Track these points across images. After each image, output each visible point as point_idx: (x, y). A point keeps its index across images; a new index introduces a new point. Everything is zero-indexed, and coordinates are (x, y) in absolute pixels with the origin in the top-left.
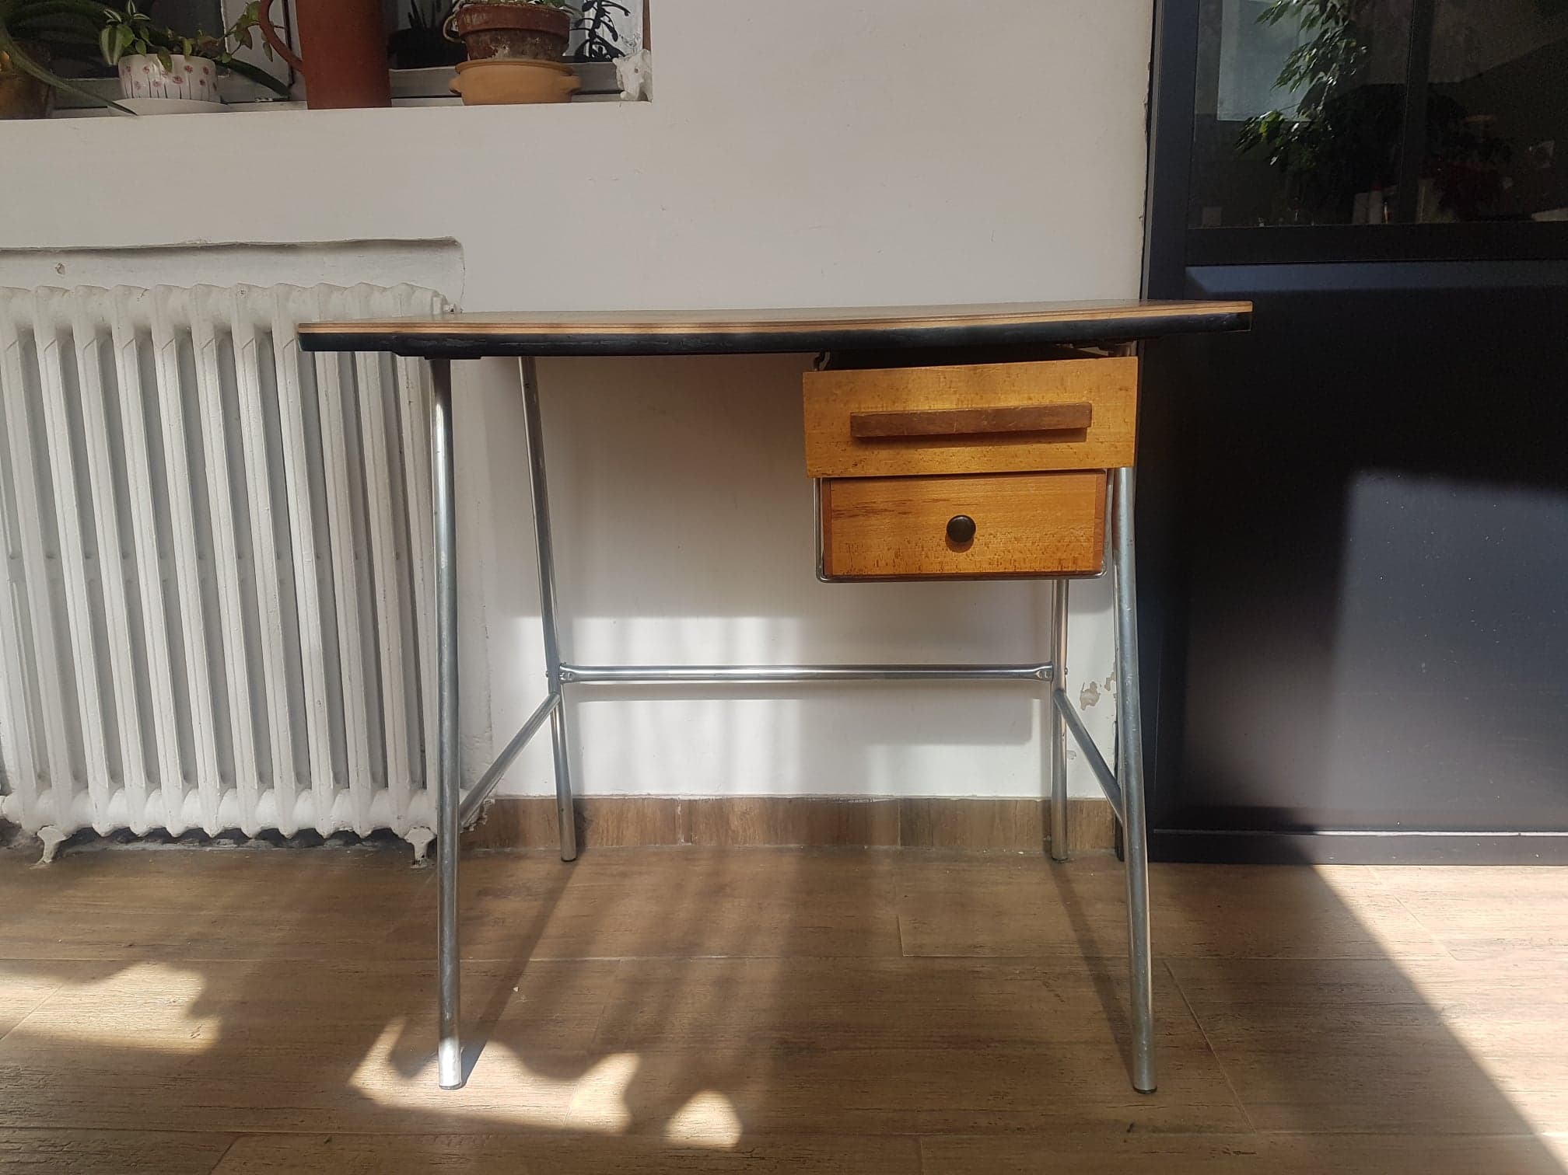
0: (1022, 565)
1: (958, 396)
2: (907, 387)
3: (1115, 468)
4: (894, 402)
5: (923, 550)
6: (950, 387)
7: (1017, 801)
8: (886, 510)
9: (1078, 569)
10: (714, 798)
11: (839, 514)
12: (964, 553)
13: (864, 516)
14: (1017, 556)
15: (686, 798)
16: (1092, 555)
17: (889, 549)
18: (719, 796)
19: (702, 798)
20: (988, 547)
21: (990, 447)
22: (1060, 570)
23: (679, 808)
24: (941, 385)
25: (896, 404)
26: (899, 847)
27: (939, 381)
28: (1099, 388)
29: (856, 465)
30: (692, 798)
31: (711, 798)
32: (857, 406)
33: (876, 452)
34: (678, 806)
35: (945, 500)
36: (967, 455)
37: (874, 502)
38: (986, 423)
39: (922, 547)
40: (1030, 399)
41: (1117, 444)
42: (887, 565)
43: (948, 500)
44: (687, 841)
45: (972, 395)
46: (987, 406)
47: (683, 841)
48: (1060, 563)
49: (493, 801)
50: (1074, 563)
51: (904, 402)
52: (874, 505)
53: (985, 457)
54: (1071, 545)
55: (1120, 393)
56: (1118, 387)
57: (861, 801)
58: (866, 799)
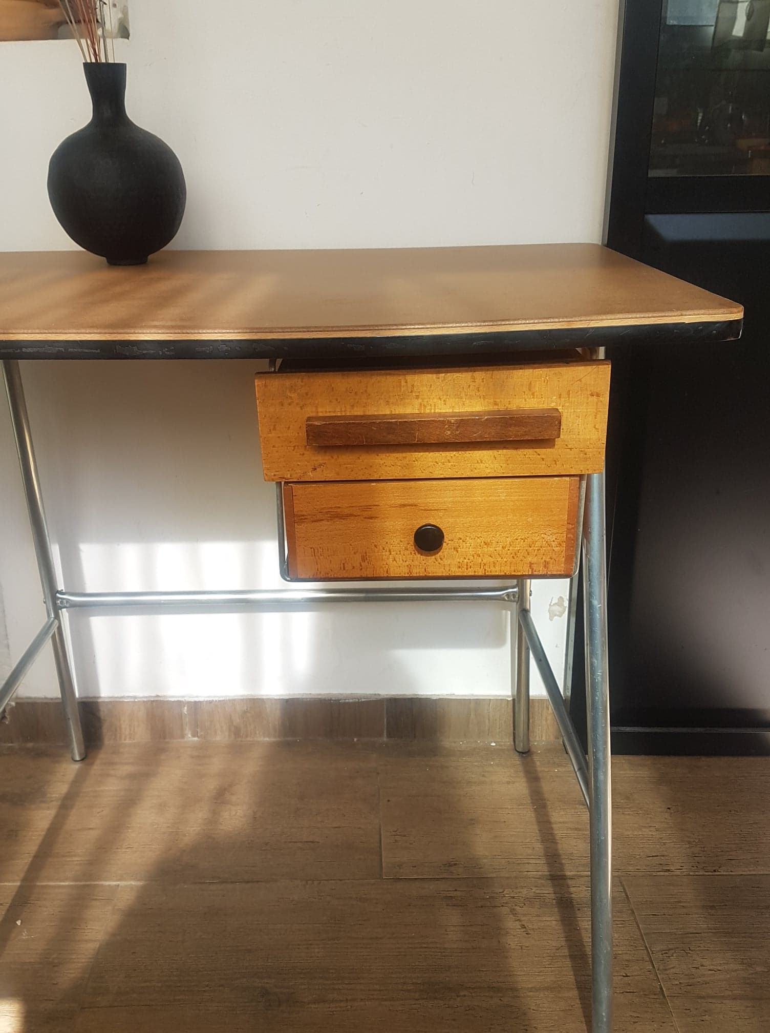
0: (492, 568)
1: (420, 400)
2: (366, 391)
3: (588, 474)
4: (353, 406)
5: (391, 554)
6: (411, 392)
7: (490, 700)
8: (351, 515)
9: (549, 573)
10: (217, 699)
11: (302, 519)
12: (434, 557)
13: (328, 520)
14: (487, 559)
15: (192, 700)
16: (564, 559)
17: (355, 553)
18: (222, 697)
19: (206, 699)
20: (457, 551)
21: (454, 453)
22: (530, 573)
23: (186, 708)
24: (403, 389)
25: (355, 409)
26: (385, 739)
27: (400, 385)
28: (569, 394)
29: (316, 469)
30: (197, 700)
31: (214, 699)
32: (314, 409)
33: (335, 457)
34: (185, 706)
35: (412, 505)
36: (430, 460)
37: (339, 507)
38: (449, 432)
39: (390, 551)
40: (496, 404)
41: (586, 450)
42: (354, 567)
43: (415, 505)
44: (194, 736)
45: (435, 400)
46: (451, 411)
47: (190, 736)
48: (530, 567)
49: (13, 704)
50: (545, 567)
51: (364, 407)
52: (339, 510)
53: (449, 462)
54: (542, 551)
55: (591, 399)
56: (589, 393)
57: (351, 701)
58: (355, 698)
